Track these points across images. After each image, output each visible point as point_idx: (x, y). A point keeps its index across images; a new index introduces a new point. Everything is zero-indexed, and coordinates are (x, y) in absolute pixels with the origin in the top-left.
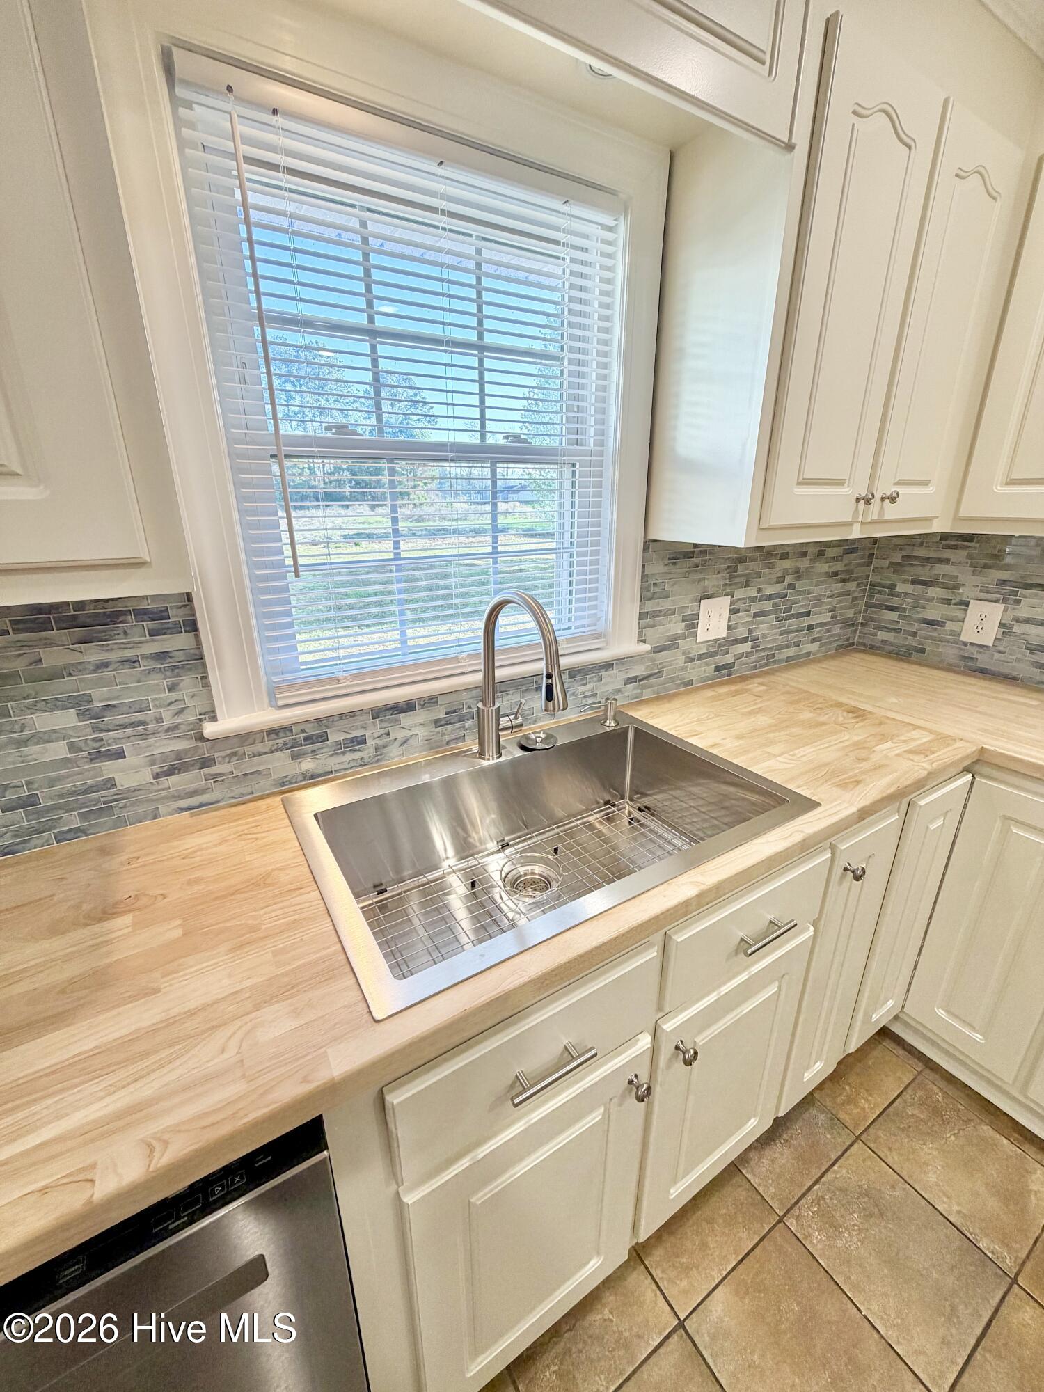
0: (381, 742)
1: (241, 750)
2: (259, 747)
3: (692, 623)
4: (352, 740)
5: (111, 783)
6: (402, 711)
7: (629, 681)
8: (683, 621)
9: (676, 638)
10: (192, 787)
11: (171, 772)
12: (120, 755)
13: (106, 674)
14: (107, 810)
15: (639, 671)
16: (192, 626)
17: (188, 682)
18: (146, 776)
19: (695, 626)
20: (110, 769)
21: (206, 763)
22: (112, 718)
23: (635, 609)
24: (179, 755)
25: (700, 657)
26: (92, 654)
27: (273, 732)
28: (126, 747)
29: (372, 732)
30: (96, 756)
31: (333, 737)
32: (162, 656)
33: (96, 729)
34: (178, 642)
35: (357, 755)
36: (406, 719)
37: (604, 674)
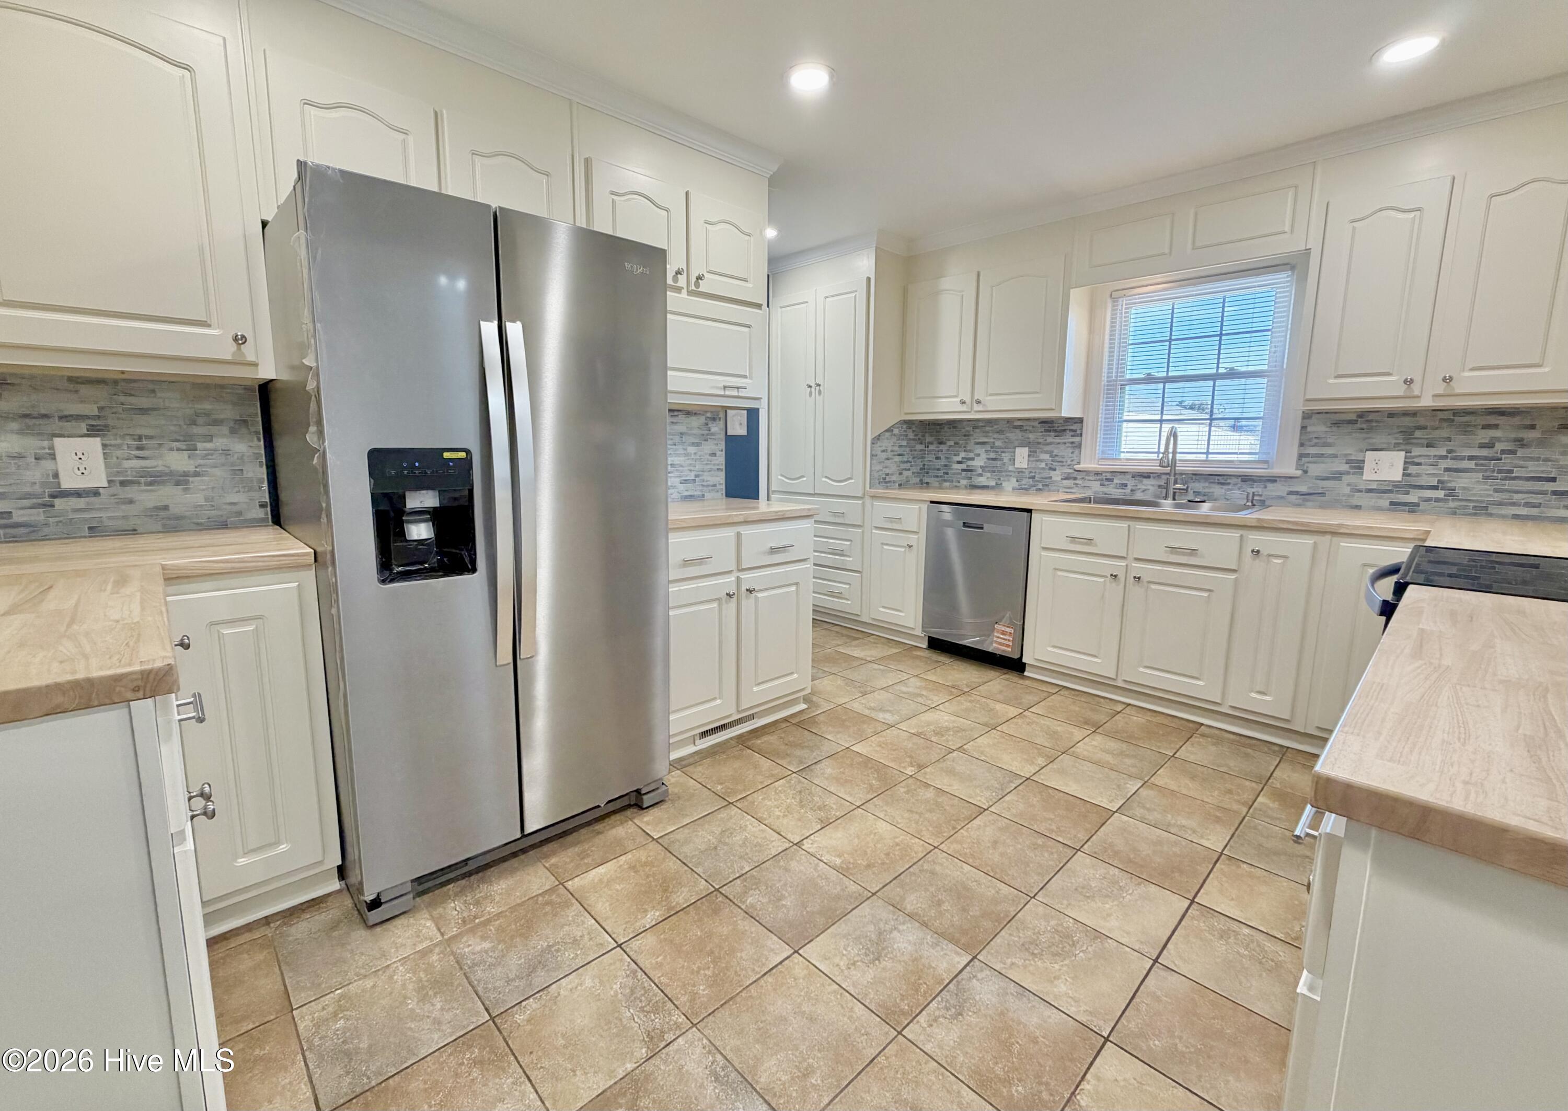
0: (1134, 488)
1: (1087, 477)
2: (1091, 478)
3: (1359, 466)
4: (1122, 484)
5: (1051, 478)
6: (1145, 477)
7: (1291, 493)
8: (1347, 463)
9: (1341, 473)
10: (1069, 485)
11: (1066, 479)
12: (1055, 470)
13: (1059, 446)
14: (1047, 486)
15: (1303, 489)
16: (1081, 435)
17: (1077, 451)
18: (1059, 479)
19: (1362, 468)
20: (1052, 473)
21: (1075, 479)
22: (1057, 459)
23: (1295, 450)
24: (1069, 474)
25: (1370, 491)
26: (1058, 440)
27: (1097, 473)
28: (1057, 468)
29: (1131, 483)
30: (1051, 469)
31: (1116, 481)
32: (1072, 443)
33: (1052, 461)
34: (1077, 439)
35: (1123, 491)
36: (1145, 481)
37: (1270, 485)
